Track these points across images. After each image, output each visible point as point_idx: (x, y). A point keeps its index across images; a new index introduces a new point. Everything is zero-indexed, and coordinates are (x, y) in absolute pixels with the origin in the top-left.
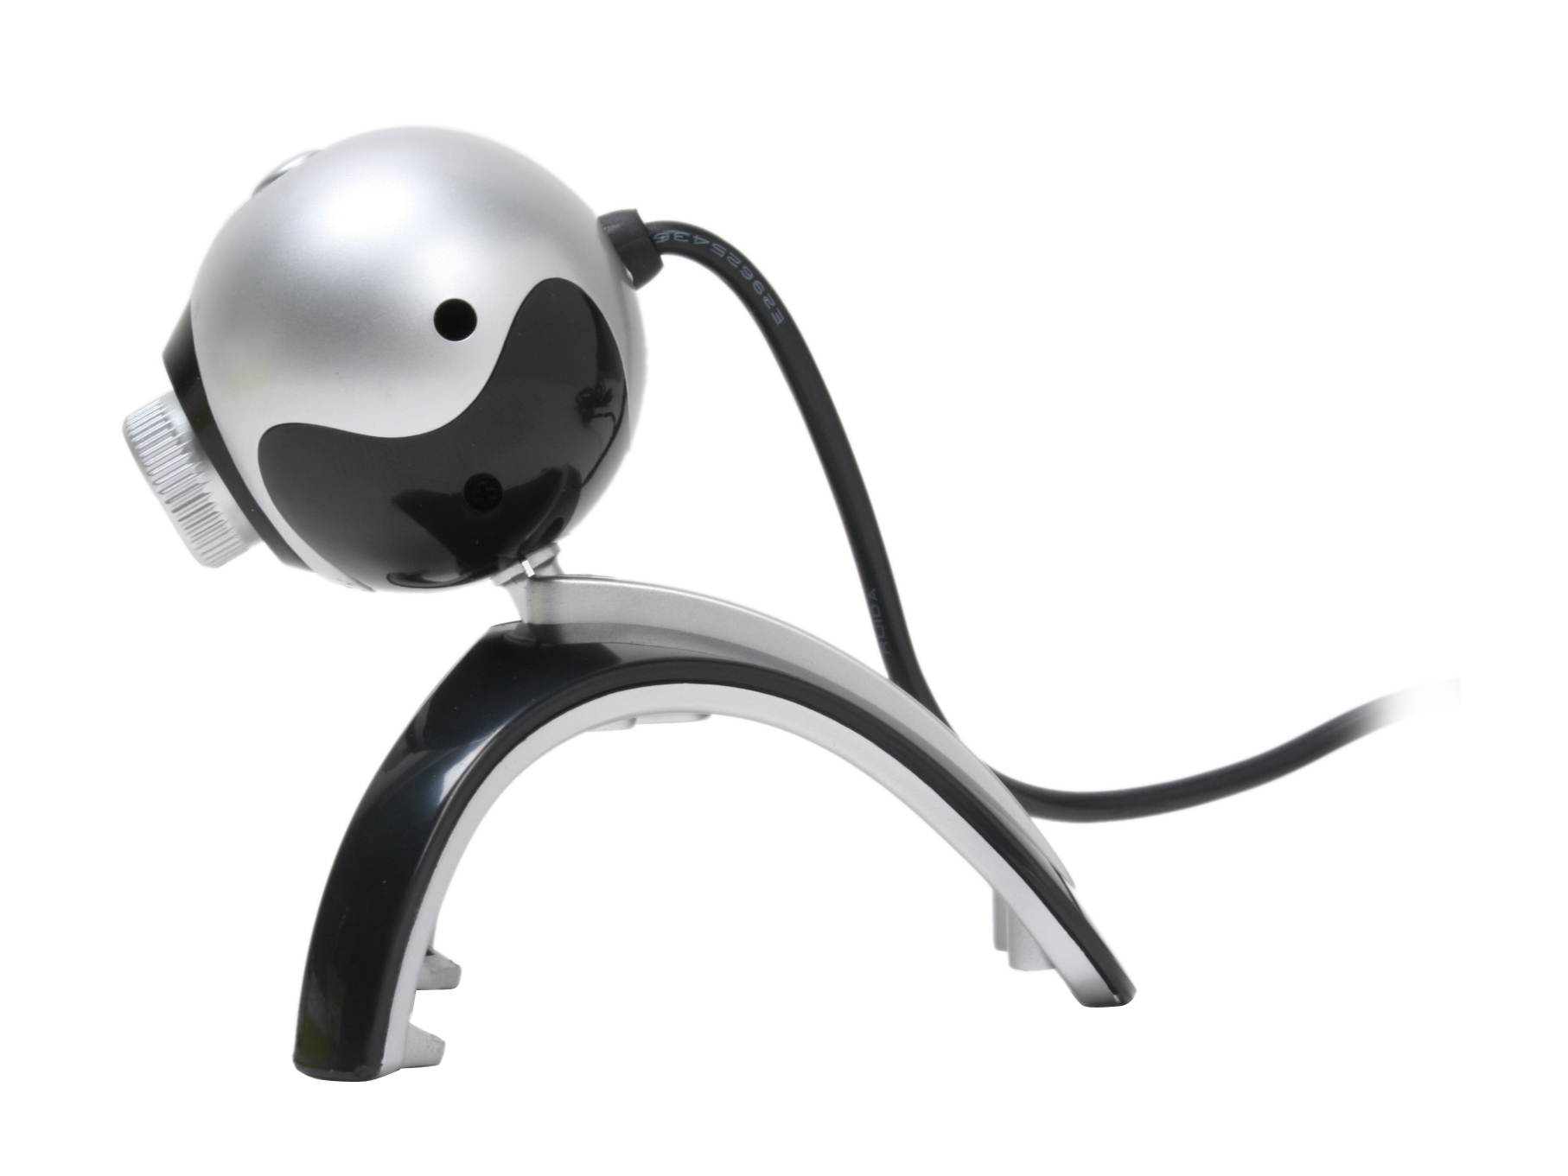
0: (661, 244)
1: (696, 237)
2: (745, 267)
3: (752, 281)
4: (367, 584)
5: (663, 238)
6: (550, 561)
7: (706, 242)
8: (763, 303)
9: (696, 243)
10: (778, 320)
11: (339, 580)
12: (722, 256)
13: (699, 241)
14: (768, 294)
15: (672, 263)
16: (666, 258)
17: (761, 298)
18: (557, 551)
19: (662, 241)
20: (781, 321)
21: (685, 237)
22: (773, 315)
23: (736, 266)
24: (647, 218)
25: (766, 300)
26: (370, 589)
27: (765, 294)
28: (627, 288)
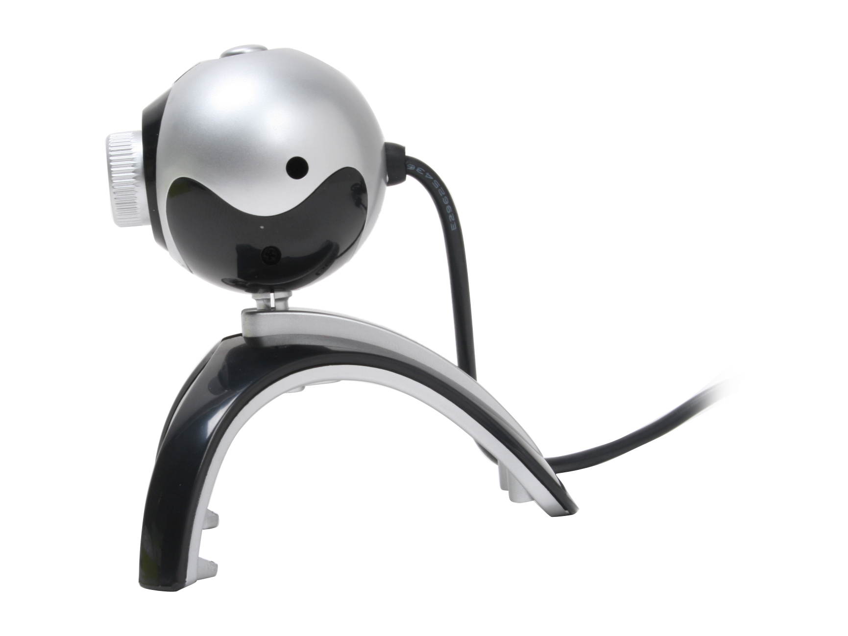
0: (409, 170)
1: (428, 174)
2: (445, 197)
3: (447, 205)
4: (190, 268)
5: (412, 168)
6: (285, 299)
7: (432, 178)
8: (448, 217)
9: (426, 176)
10: (453, 228)
11: (179, 262)
12: (436, 188)
13: (428, 176)
14: (453, 214)
15: (410, 181)
16: (408, 177)
17: (448, 214)
18: (290, 295)
19: (411, 169)
20: (454, 229)
21: (422, 172)
22: (451, 225)
23: (441, 195)
24: (408, 153)
25: (450, 216)
26: (191, 272)
27: (451, 213)
28: (383, 184)
